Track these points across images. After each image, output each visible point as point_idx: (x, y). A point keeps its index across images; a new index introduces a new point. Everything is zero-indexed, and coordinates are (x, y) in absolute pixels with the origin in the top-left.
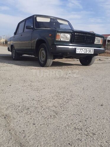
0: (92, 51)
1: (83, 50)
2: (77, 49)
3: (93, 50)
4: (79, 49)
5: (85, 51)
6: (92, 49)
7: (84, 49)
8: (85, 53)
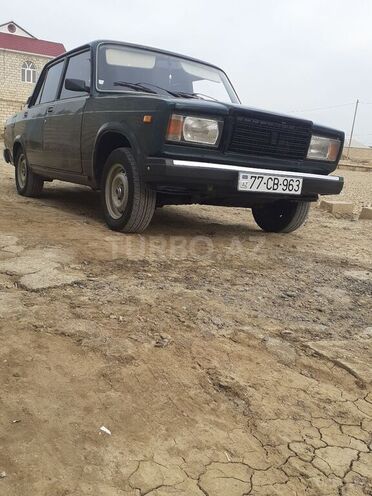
0: (295, 184)
1: (265, 180)
2: (241, 175)
3: (301, 180)
4: (249, 176)
5: (271, 184)
6: (295, 180)
7: (266, 178)
8: (271, 191)
